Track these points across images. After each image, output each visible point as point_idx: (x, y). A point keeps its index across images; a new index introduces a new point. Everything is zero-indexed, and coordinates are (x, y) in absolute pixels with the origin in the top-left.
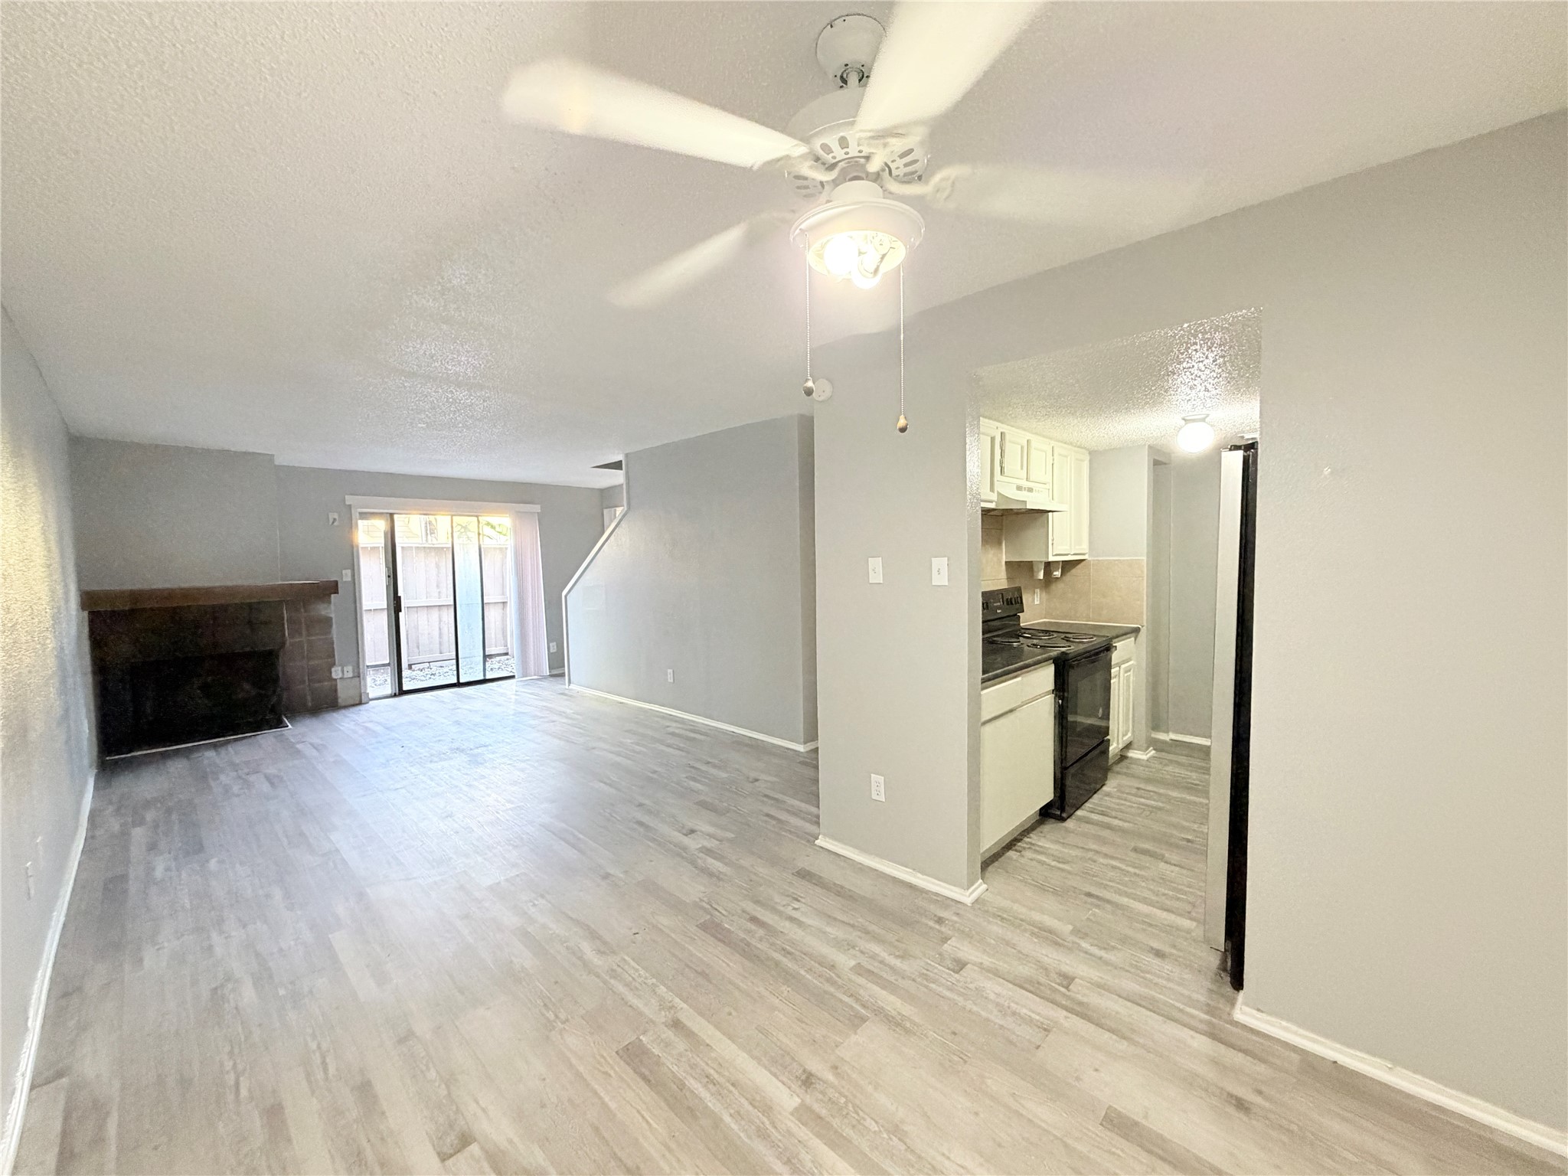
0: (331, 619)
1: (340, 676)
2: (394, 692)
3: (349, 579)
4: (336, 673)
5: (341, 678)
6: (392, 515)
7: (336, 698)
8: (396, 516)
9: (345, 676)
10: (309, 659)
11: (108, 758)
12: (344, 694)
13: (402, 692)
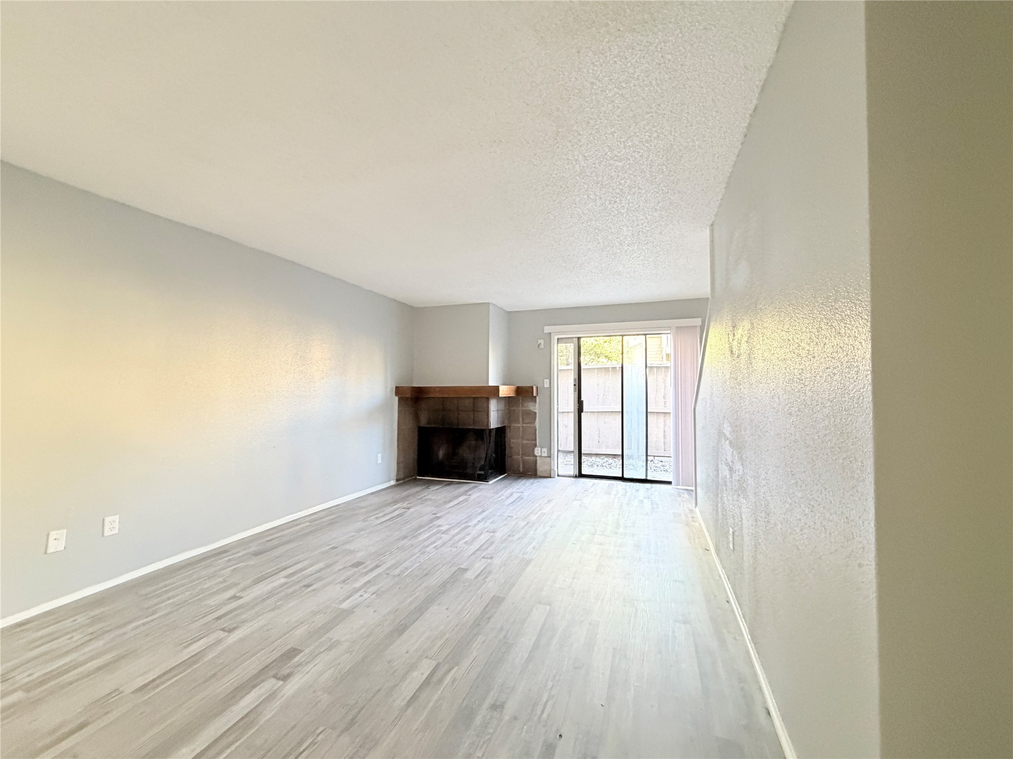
0: (535, 413)
1: (540, 454)
2: (575, 474)
3: (547, 385)
4: (537, 451)
5: (540, 456)
6: (579, 338)
7: (536, 470)
8: (582, 340)
9: (543, 455)
10: (523, 438)
11: (418, 477)
12: (541, 468)
13: (581, 475)
